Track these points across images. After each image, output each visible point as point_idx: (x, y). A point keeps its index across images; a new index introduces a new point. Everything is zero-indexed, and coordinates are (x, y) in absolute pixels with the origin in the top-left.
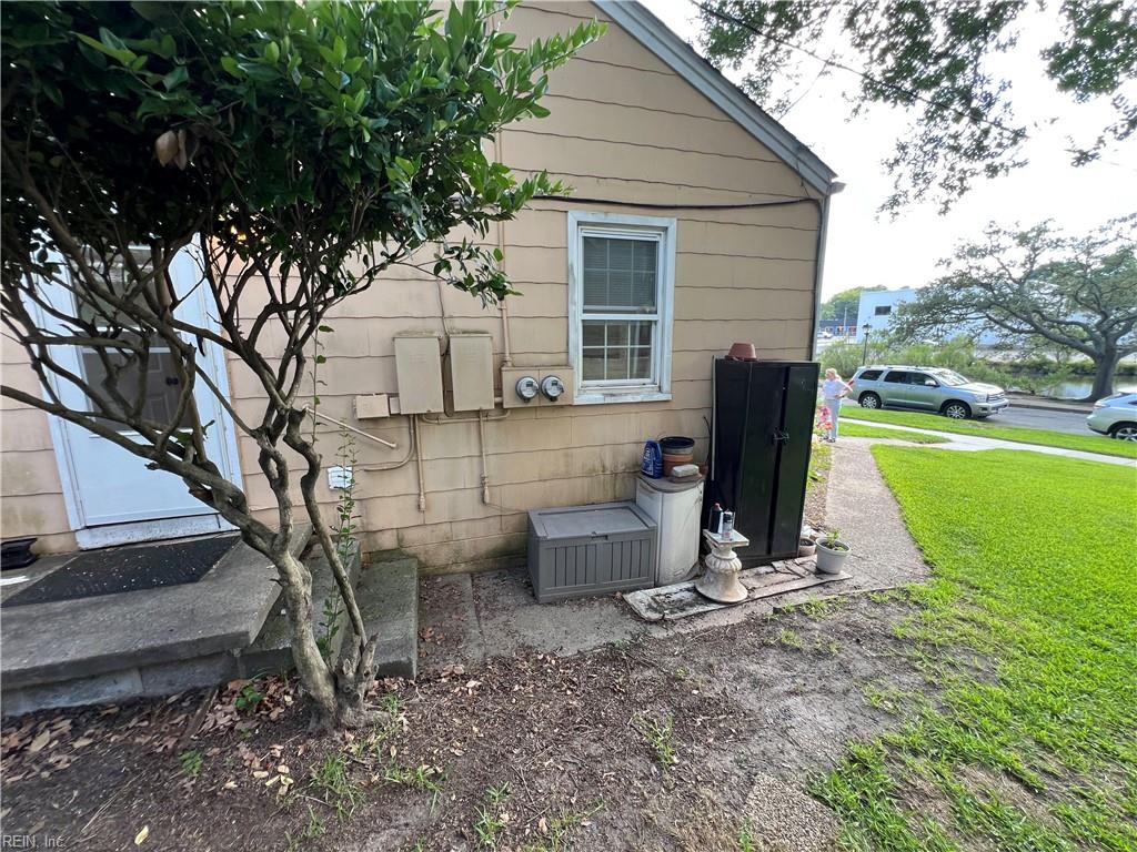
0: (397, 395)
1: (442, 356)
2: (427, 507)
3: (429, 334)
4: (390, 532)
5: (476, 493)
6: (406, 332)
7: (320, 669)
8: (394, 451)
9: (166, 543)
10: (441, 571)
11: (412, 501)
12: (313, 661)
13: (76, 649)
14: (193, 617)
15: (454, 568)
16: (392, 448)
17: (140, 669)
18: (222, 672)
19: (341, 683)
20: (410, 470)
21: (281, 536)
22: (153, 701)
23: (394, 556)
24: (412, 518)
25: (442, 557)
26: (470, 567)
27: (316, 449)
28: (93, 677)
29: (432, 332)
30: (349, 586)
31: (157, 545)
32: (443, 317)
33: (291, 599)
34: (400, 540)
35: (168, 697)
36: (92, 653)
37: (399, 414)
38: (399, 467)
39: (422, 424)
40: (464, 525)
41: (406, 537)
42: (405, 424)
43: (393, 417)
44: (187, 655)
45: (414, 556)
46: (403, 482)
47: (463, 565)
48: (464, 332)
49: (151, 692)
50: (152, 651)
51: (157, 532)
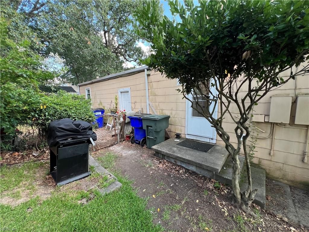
0: (268, 115)
1: (292, 103)
2: (274, 155)
3: (288, 95)
4: (257, 158)
5: (299, 157)
6: (276, 95)
7: (239, 190)
8: (263, 134)
9: (199, 142)
10: (275, 179)
11: (267, 151)
12: (237, 186)
13: (187, 157)
14: (206, 160)
15: (281, 180)
16: (263, 132)
17: (196, 166)
18: (210, 175)
19: (243, 197)
20: (269, 141)
21: (238, 150)
22: (198, 174)
23: (256, 166)
24: (266, 157)
25: (277, 174)
26: (289, 183)
27: (250, 129)
28: (189, 164)
29: (289, 94)
30: (250, 171)
31: (198, 141)
32: (295, 89)
33: (235, 167)
34: (260, 162)
35: (200, 175)
36: (190, 159)
37: (268, 122)
38: (264, 139)
39: (277, 126)
40: (290, 167)
41: (262, 162)
42: (269, 126)
43: (265, 122)
44: (205, 168)
45: (264, 169)
46: (266, 144)
47: (286, 181)
48: (306, 94)
49: (197, 172)
50: (199, 164)
51: (198, 139)
